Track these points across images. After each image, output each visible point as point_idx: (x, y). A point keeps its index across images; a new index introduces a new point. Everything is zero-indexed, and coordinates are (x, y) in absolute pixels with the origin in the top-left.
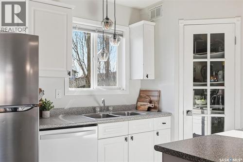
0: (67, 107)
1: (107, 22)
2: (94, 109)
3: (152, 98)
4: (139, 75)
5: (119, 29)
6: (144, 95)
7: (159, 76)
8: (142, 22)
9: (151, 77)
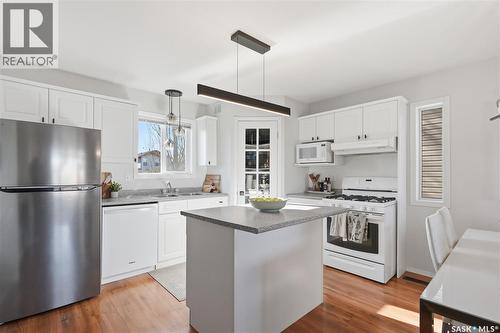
0: (136, 189)
1: (171, 116)
2: (162, 191)
3: (215, 182)
4: (203, 162)
5: (184, 121)
6: (209, 178)
7: (220, 163)
8: (205, 117)
9: (213, 164)
